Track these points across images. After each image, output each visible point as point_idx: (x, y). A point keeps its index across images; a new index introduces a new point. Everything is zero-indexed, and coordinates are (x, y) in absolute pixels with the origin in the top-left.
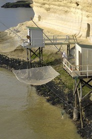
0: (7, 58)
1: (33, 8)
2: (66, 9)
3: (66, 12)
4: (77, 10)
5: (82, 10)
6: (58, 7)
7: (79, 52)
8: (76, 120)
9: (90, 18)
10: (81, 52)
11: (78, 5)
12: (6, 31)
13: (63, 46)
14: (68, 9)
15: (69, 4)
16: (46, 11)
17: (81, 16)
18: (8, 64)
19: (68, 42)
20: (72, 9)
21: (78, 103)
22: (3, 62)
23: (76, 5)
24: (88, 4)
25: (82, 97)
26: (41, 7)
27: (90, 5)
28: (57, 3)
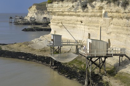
0: (36, 56)
1: (51, 26)
2: (74, 25)
3: (74, 27)
4: (81, 26)
5: (84, 25)
6: (68, 25)
7: (90, 43)
8: (87, 85)
9: (90, 30)
10: (91, 42)
11: (82, 22)
12: (32, 41)
14: (75, 26)
15: (76, 23)
16: (59, 28)
17: (84, 29)
18: (36, 59)
19: (77, 44)
20: (78, 26)
22: (33, 58)
23: (81, 22)
24: (89, 21)
26: (56, 25)
27: (90, 22)
28: (68, 22)
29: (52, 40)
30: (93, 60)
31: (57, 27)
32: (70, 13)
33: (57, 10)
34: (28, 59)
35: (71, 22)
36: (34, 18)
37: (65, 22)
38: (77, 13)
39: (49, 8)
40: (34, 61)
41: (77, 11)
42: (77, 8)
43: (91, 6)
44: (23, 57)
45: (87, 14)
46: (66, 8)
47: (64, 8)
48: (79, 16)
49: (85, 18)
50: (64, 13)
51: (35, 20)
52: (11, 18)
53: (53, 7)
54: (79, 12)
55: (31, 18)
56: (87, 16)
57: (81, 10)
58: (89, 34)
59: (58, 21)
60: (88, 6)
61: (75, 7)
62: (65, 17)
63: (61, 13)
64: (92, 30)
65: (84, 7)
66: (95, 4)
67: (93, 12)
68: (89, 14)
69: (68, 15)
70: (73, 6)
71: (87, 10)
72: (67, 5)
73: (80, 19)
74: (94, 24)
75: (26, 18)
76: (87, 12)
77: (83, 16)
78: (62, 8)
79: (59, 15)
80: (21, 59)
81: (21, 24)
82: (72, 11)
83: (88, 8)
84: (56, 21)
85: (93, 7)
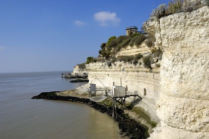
3: (103, 79)
4: (108, 78)
5: (110, 77)
6: (100, 77)
8: (114, 116)
10: (115, 88)
12: (77, 88)
14: (104, 77)
15: (105, 75)
17: (110, 80)
19: (106, 90)
20: (106, 77)
22: (77, 100)
23: (108, 75)
27: (114, 75)
29: (90, 87)
30: (117, 99)
31: (93, 79)
33: (92, 68)
34: (74, 101)
39: (87, 67)
40: (79, 102)
42: (105, 66)
45: (111, 70)
46: (98, 67)
48: (106, 71)
49: (111, 72)
50: (97, 70)
51: (78, 75)
52: (63, 74)
53: (89, 66)
54: (106, 69)
55: (76, 74)
57: (107, 67)
58: (114, 83)
59: (93, 75)
60: (112, 64)
62: (98, 72)
63: (95, 70)
64: (115, 80)
65: (110, 65)
66: (117, 63)
67: (115, 68)
68: (113, 70)
69: (100, 71)
70: (102, 65)
72: (98, 65)
73: (107, 73)
74: (116, 76)
75: (72, 74)
76: (111, 68)
77: (109, 71)
78: (96, 67)
79: (93, 71)
80: (70, 101)
81: (69, 78)
82: (102, 68)
83: (112, 66)
85: (115, 65)
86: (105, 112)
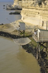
0: (11, 34)
2: (34, 15)
5: (40, 15)
6: (31, 14)
7: (39, 32)
8: (38, 59)
9: (44, 19)
11: (39, 13)
12: (10, 24)
13: (33, 30)
14: (35, 15)
15: (35, 13)
16: (26, 16)
17: (40, 18)
19: (35, 28)
20: (37, 15)
21: (38, 52)
25: (40, 50)
26: (24, 14)
27: (44, 14)
28: (31, 13)
29: (19, 26)
31: (25, 15)
32: (32, 7)
33: (25, 5)
34: (6, 36)
35: (32, 13)
36: (17, 6)
37: (29, 13)
38: (36, 8)
39: (20, 4)
40: (10, 38)
41: (36, 6)
42: (36, 5)
43: (44, 4)
44: (4, 35)
45: (41, 8)
46: (30, 4)
47: (28, 4)
48: (37, 9)
49: (41, 11)
50: (29, 7)
51: (17, 7)
53: (22, 3)
54: (37, 7)
55: (15, 6)
56: (42, 10)
58: (43, 22)
59: (25, 12)
60: (42, 3)
61: (35, 4)
62: (29, 10)
63: (27, 7)
64: (45, 19)
65: (40, 4)
66: (47, 2)
67: (45, 7)
68: (43, 9)
70: (33, 3)
71: (42, 6)
72: (30, 2)
73: (37, 11)
74: (46, 15)
76: (42, 7)
77: (40, 10)
78: (27, 4)
79: (25, 8)
81: (9, 9)
82: (33, 6)
83: (42, 5)
84: (24, 12)
85: (45, 4)
86: (31, 52)
